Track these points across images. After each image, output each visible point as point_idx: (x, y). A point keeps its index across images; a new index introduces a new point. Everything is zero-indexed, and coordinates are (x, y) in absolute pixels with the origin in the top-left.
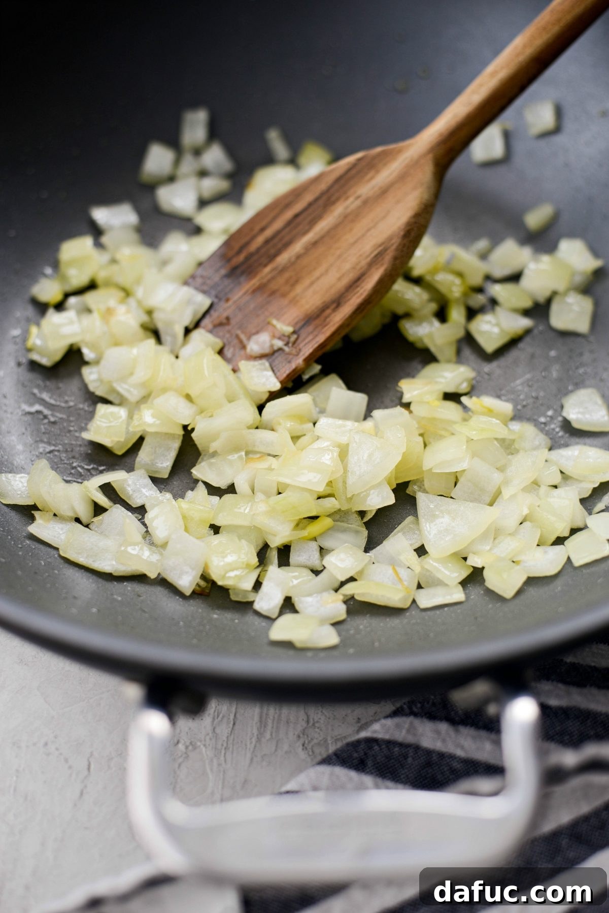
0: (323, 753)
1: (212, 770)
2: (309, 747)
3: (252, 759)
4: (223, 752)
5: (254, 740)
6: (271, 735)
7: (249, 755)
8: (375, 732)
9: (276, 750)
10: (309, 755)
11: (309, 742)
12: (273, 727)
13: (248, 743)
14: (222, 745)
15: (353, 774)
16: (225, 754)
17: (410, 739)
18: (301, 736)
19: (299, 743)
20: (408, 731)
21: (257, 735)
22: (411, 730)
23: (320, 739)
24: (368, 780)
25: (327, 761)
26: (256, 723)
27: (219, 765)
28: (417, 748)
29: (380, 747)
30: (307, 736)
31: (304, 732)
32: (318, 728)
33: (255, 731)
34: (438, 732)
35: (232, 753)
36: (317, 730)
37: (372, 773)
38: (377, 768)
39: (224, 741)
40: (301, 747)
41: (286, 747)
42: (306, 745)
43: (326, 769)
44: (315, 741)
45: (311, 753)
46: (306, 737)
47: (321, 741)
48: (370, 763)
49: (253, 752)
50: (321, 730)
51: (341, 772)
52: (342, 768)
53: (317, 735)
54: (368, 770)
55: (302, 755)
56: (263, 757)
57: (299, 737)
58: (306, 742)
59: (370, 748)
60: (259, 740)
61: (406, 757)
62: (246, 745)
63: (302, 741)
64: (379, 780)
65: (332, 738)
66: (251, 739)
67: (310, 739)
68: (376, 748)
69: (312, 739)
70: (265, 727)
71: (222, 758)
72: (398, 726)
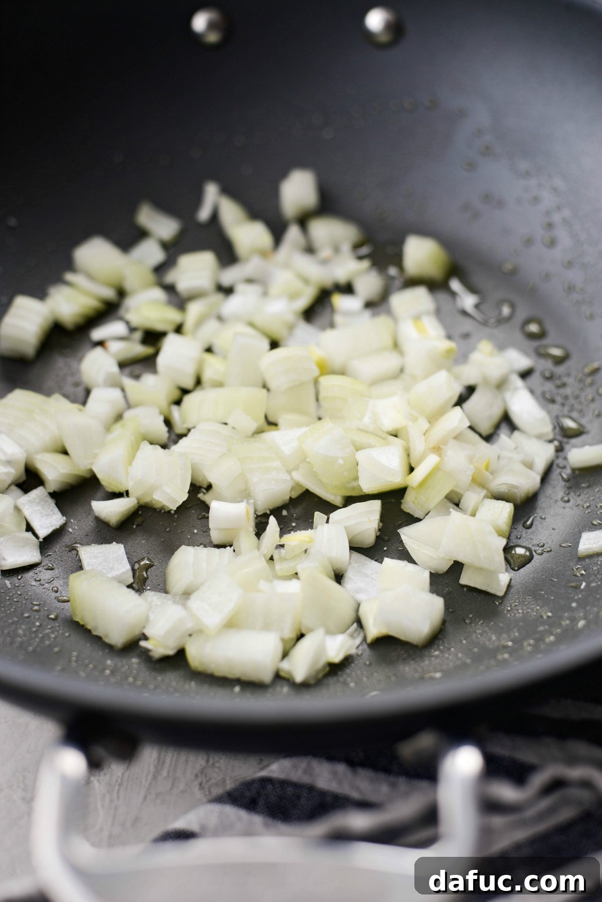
0: (218, 791)
1: (103, 806)
2: (206, 787)
3: (145, 798)
4: (117, 788)
5: (150, 778)
6: (168, 772)
7: (143, 793)
8: (272, 771)
9: (172, 789)
10: (206, 795)
11: (207, 782)
12: (170, 765)
13: (143, 781)
14: (117, 781)
15: (243, 814)
16: (118, 790)
17: (306, 780)
18: (199, 775)
19: (196, 783)
20: (305, 772)
21: (154, 772)
22: (308, 771)
23: (219, 778)
24: (257, 820)
25: (219, 800)
26: (154, 760)
27: (111, 801)
28: (311, 789)
29: (273, 786)
30: (206, 776)
31: (202, 771)
32: (218, 768)
33: (152, 769)
34: (335, 774)
35: (126, 789)
36: (216, 770)
37: (263, 813)
38: (268, 807)
39: (119, 777)
40: (198, 787)
41: (182, 786)
42: (203, 785)
43: (216, 808)
44: (213, 781)
45: (207, 793)
46: (204, 776)
47: (219, 780)
48: (261, 802)
49: (148, 789)
50: (221, 770)
51: (230, 811)
52: (232, 807)
53: (215, 775)
54: (259, 809)
55: (198, 794)
56: (157, 795)
57: (197, 776)
58: (204, 781)
59: (263, 787)
60: (155, 777)
61: (299, 797)
62: (141, 782)
63: (199, 780)
64: (270, 821)
65: (231, 778)
66: (147, 776)
67: (207, 778)
68: (270, 787)
69: (210, 779)
70: (163, 764)
71: (115, 795)
72: (295, 767)
